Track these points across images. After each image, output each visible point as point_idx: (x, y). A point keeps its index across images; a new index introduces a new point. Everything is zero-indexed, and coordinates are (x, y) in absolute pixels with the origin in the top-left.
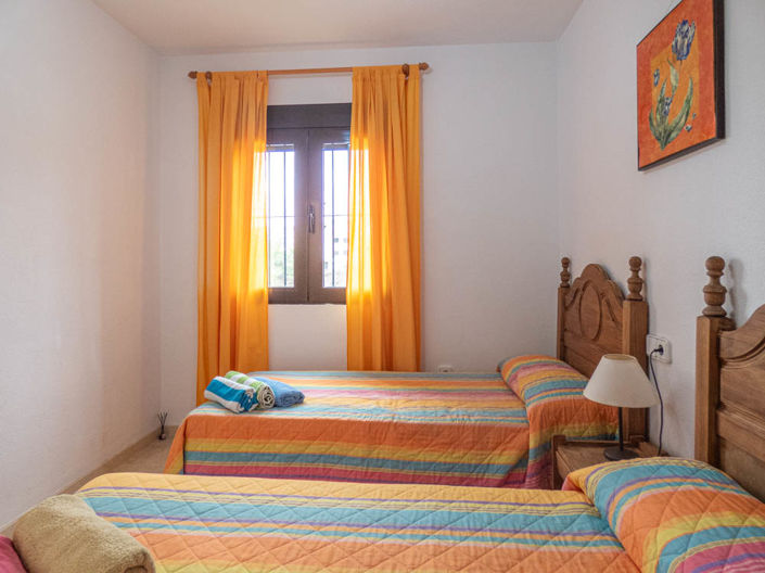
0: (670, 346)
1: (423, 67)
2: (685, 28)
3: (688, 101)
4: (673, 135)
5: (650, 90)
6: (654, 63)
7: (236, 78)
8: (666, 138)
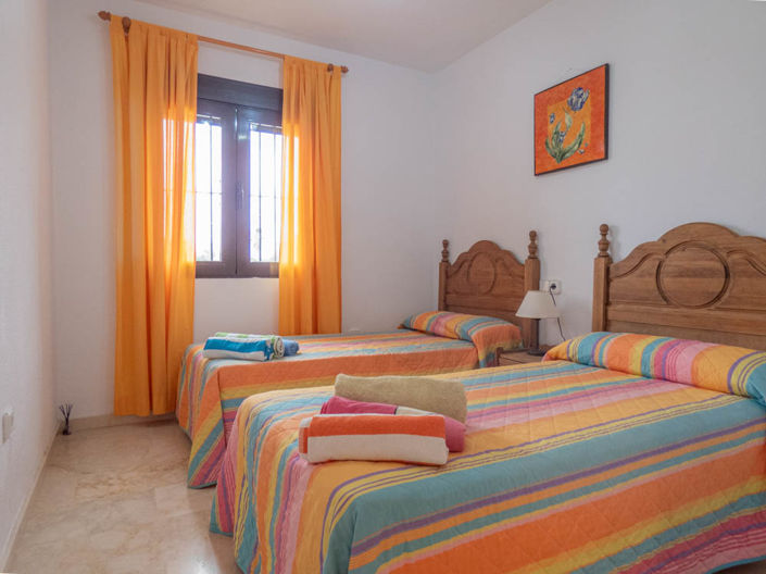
0: (560, 283)
1: (344, 70)
2: (581, 92)
3: (580, 136)
4: (568, 155)
5: (547, 125)
6: (551, 109)
7: (161, 34)
8: (562, 156)
